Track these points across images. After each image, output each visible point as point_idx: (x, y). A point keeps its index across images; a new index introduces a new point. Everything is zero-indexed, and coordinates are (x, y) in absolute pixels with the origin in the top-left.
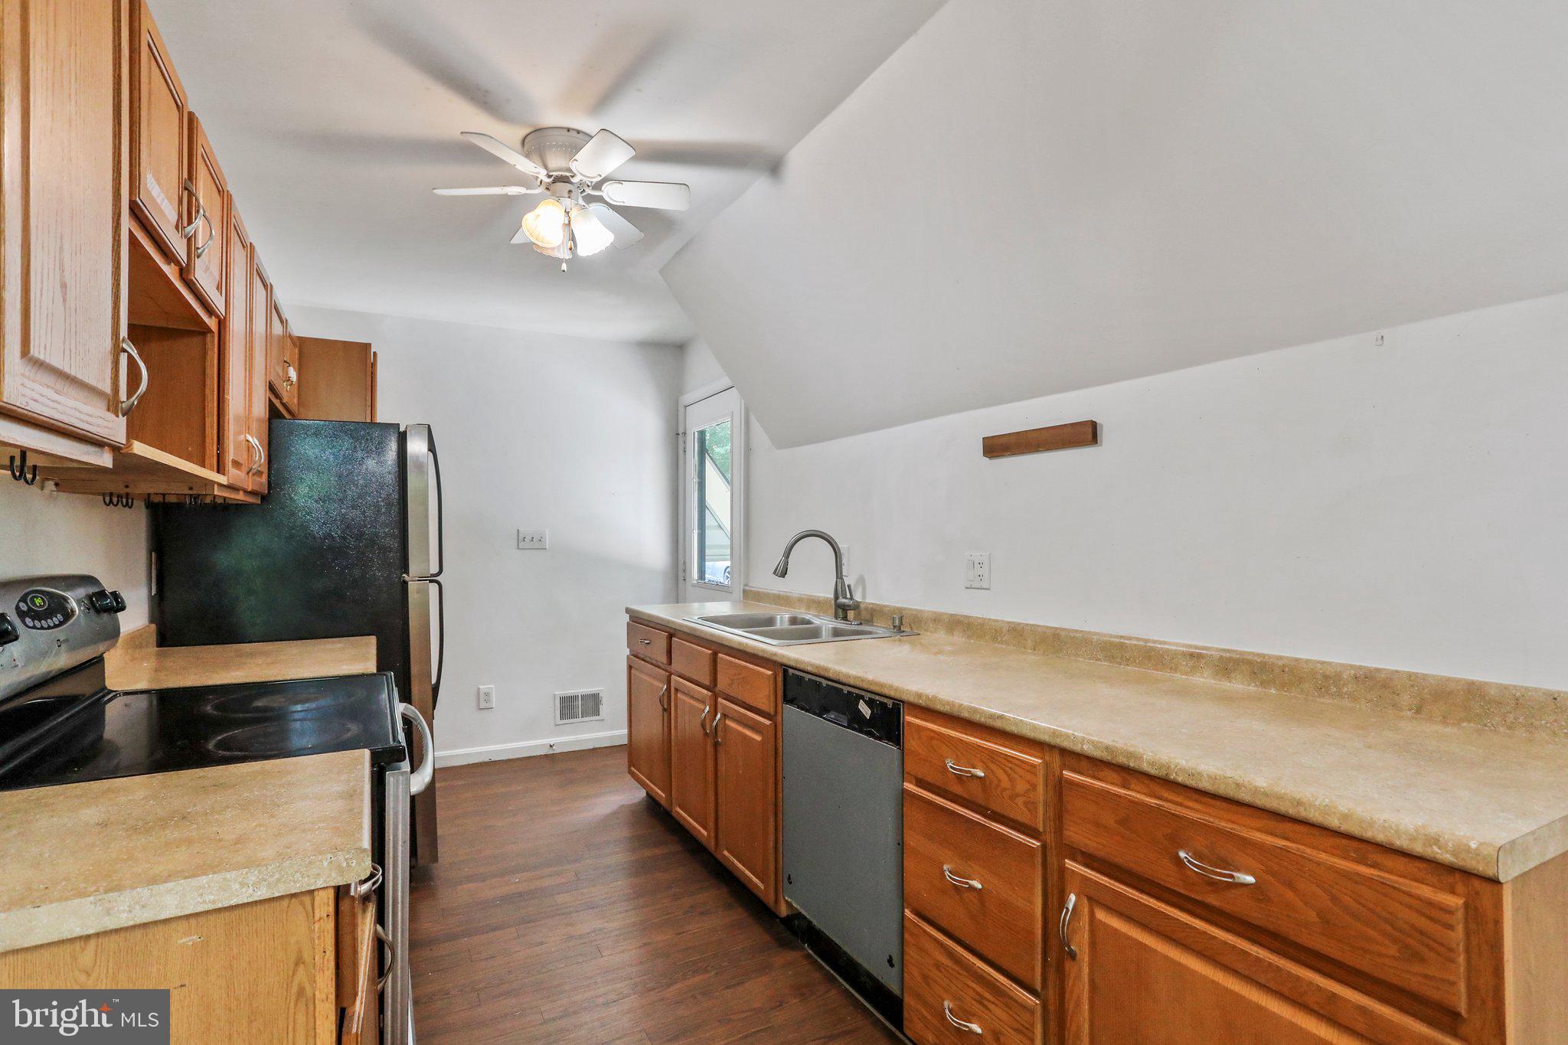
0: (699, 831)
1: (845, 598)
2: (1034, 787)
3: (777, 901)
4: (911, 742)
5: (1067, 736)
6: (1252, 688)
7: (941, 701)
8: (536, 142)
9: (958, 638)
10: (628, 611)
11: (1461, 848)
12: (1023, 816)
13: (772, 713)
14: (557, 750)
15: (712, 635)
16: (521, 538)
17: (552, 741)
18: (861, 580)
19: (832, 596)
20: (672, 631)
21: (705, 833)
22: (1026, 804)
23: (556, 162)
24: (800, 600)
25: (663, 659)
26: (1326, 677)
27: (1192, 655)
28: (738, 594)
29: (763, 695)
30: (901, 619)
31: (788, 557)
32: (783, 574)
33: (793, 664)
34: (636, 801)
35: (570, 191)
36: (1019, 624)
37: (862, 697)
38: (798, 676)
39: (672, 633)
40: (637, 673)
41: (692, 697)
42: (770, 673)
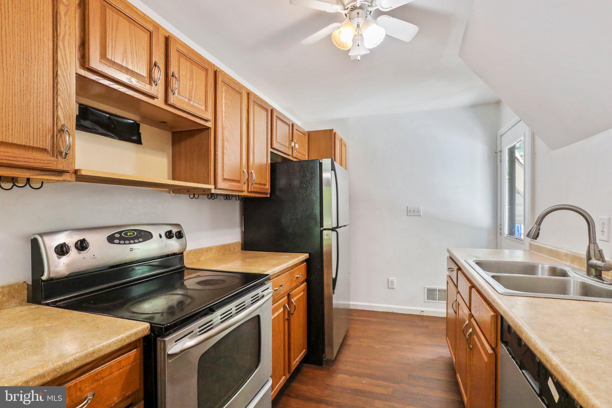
1: (597, 259)
14: (425, 314)
16: (409, 210)
17: (423, 309)
25: (456, 282)
28: (527, 246)
31: (540, 225)
32: (536, 236)
33: (502, 314)
35: (358, 13)
39: (459, 268)
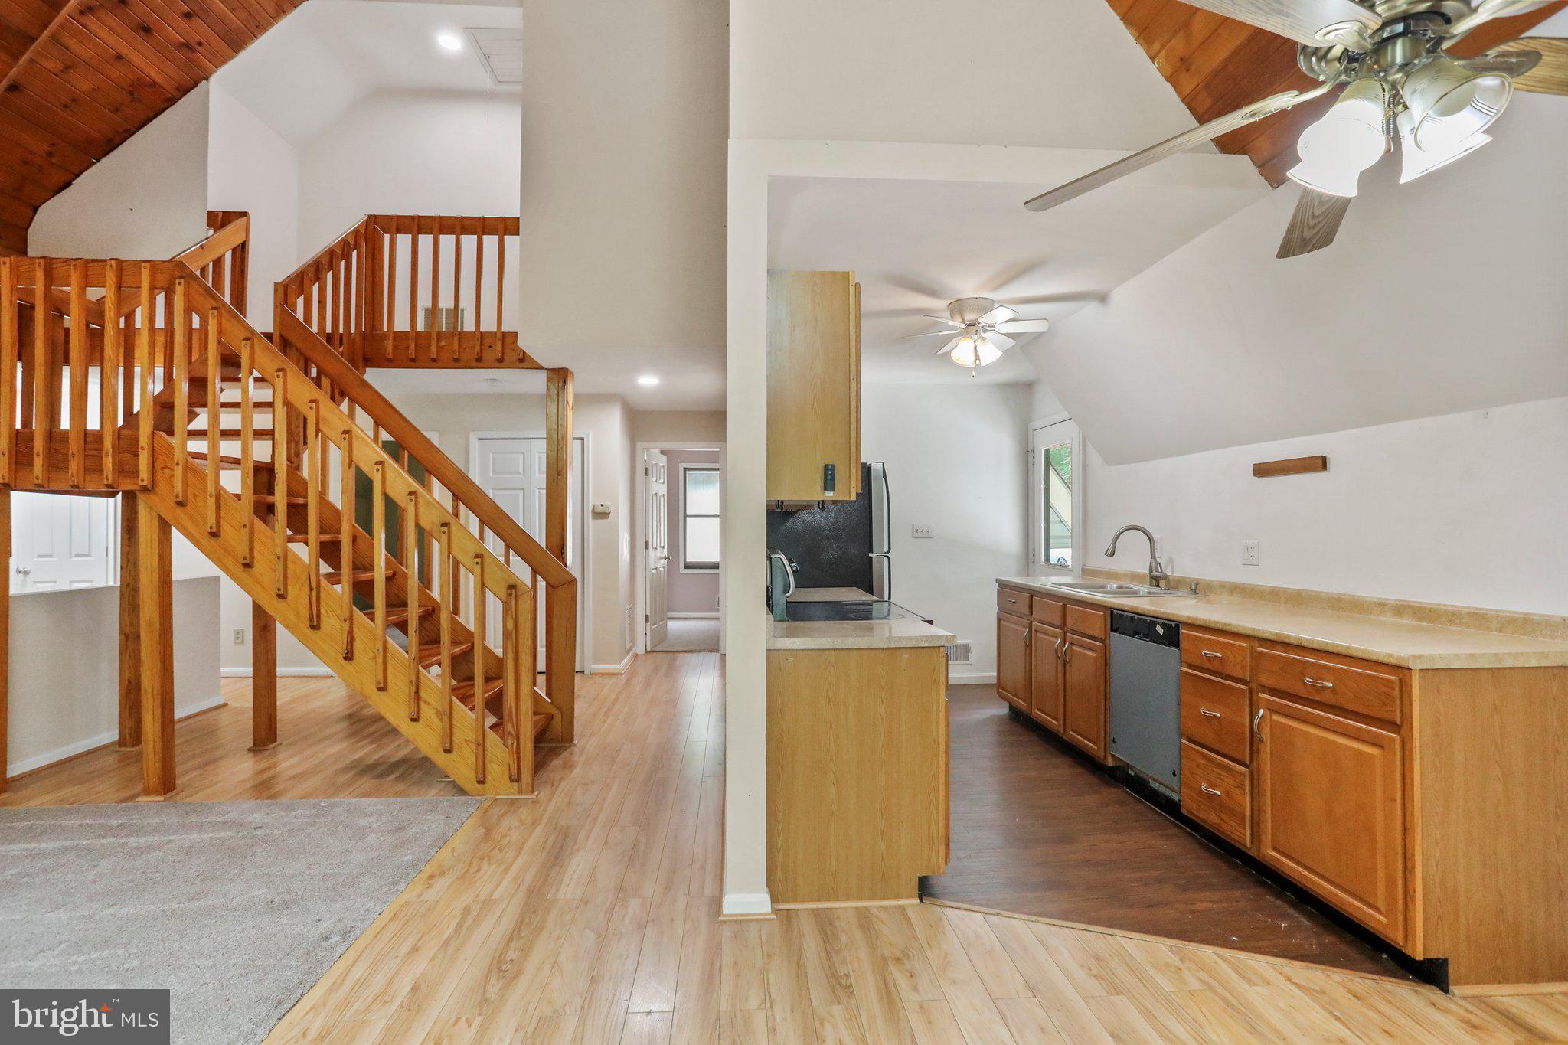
0: (1052, 722)
1: (1158, 572)
2: (1244, 658)
3: (1105, 756)
4: (1184, 644)
5: (1259, 630)
6: (1414, 622)
7: (1200, 619)
8: (957, 307)
9: (1236, 598)
10: (997, 581)
11: (1399, 658)
12: (1238, 674)
13: (1103, 638)
15: (1064, 593)
16: (915, 529)
18: (1171, 560)
19: (1148, 572)
20: (1032, 593)
21: (1057, 723)
22: (1241, 667)
23: (970, 317)
24: (1126, 575)
25: (1027, 611)
26: (1453, 614)
27: (1380, 604)
28: (1077, 571)
29: (1097, 627)
30: (1196, 585)
31: (1115, 543)
32: (1112, 555)
33: (1116, 607)
34: (1002, 714)
35: (977, 331)
36: (1276, 588)
37: (1158, 623)
38: (1120, 614)
39: (1032, 594)
40: (1006, 623)
41: (1048, 635)
42: (1102, 613)
